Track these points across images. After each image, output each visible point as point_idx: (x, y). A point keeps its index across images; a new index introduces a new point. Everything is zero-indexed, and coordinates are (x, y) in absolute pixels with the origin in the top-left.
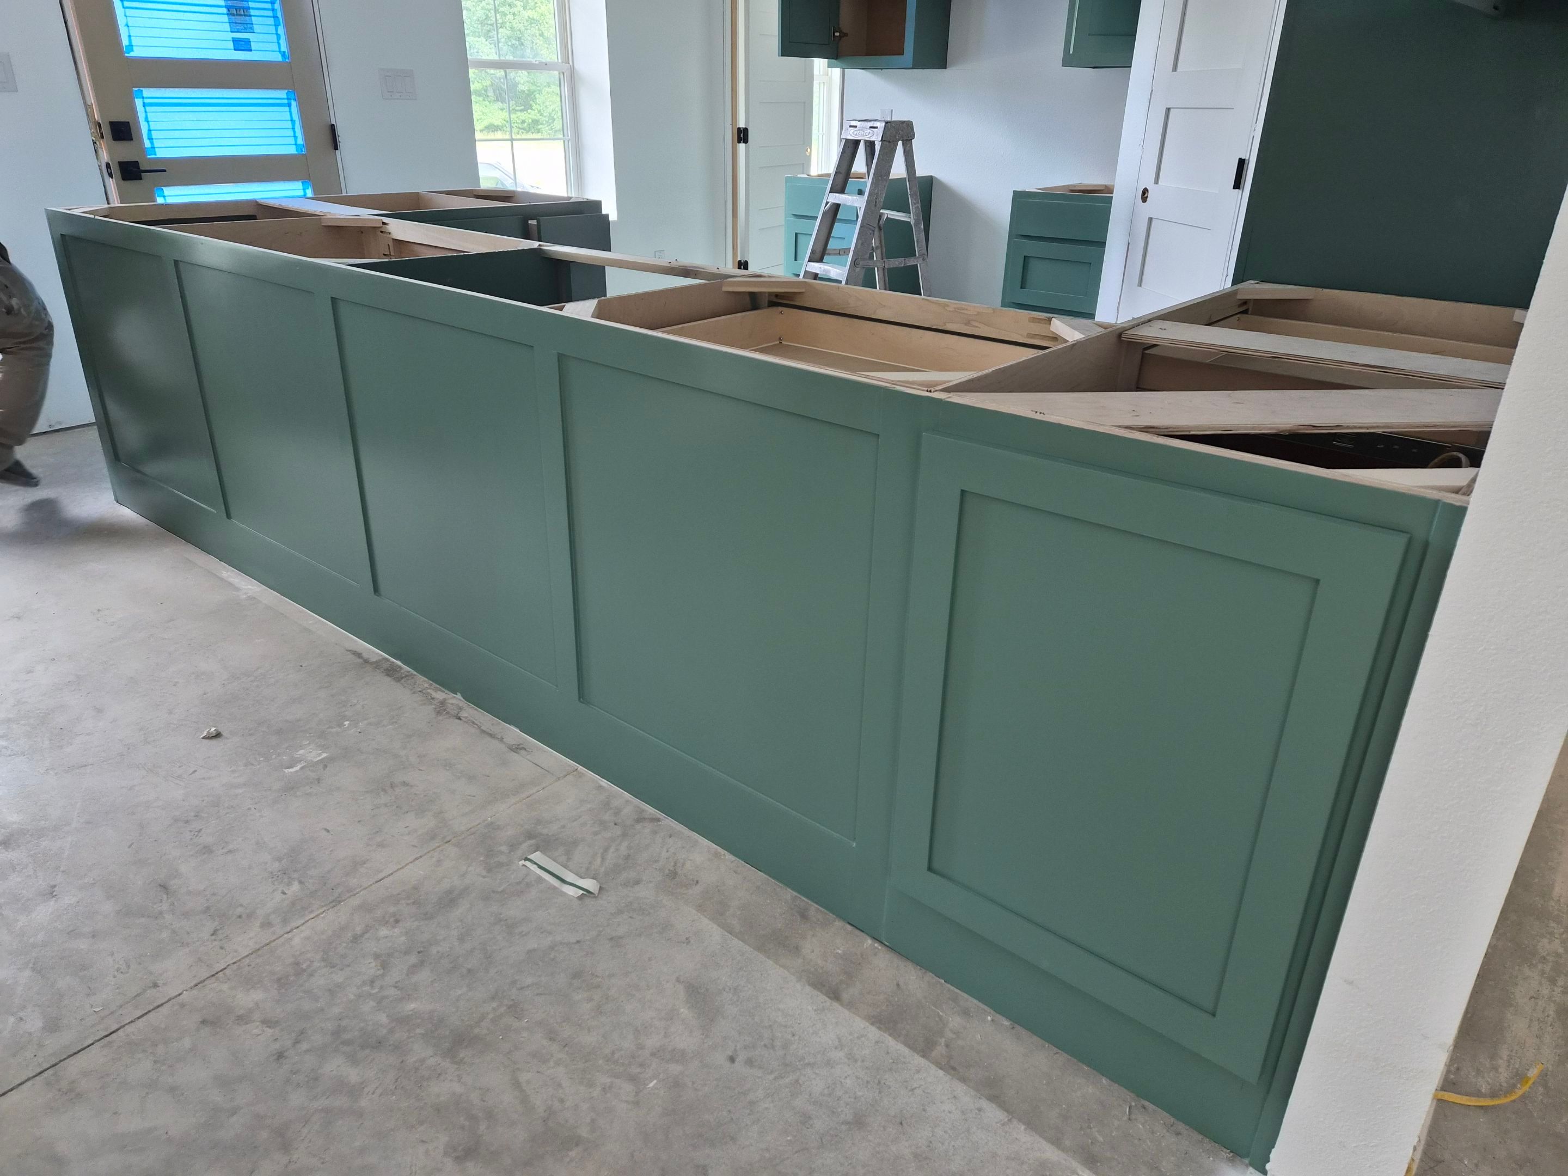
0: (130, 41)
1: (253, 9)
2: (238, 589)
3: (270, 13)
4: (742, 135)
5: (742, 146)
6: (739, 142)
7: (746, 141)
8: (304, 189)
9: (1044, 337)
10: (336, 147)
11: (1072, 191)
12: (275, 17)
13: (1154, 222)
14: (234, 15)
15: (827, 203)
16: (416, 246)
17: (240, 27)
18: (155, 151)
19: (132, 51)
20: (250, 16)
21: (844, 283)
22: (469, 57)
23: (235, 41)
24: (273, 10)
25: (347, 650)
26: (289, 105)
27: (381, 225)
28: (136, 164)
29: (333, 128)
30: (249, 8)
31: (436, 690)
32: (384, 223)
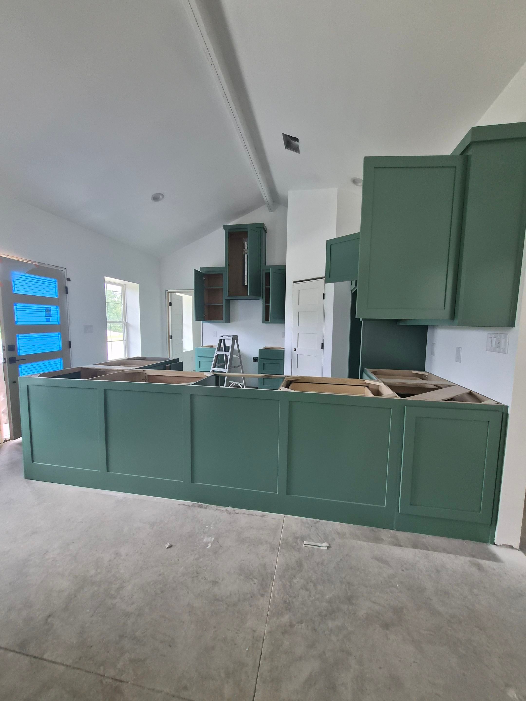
0: (17, 320)
1: (52, 310)
2: (116, 497)
3: (56, 311)
4: (171, 337)
5: (171, 340)
6: (170, 339)
7: (172, 339)
8: (60, 361)
9: (364, 384)
10: (70, 348)
11: (266, 348)
12: (57, 312)
13: (298, 355)
14: (47, 312)
15: (216, 354)
16: (155, 376)
17: (48, 315)
18: (20, 353)
19: (17, 323)
20: (51, 312)
21: (227, 372)
22: (107, 321)
23: (46, 319)
24: (57, 310)
25: (178, 504)
26: (59, 336)
27: (143, 371)
28: (15, 358)
29: (70, 342)
30: (51, 310)
31: (221, 508)
32: (144, 371)
